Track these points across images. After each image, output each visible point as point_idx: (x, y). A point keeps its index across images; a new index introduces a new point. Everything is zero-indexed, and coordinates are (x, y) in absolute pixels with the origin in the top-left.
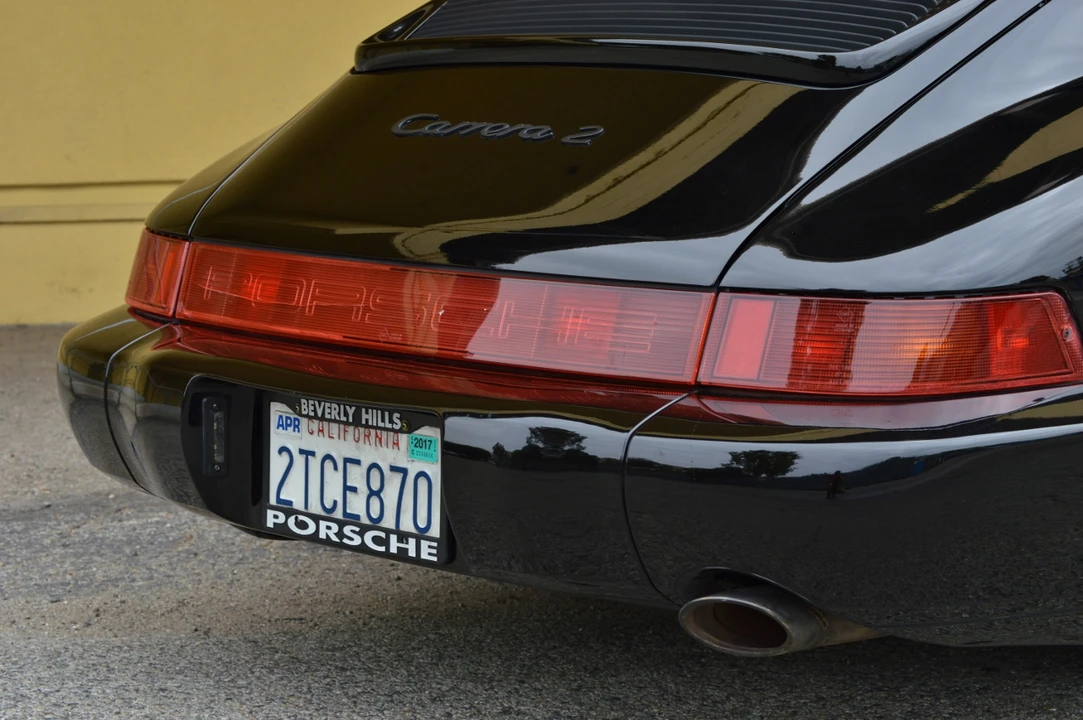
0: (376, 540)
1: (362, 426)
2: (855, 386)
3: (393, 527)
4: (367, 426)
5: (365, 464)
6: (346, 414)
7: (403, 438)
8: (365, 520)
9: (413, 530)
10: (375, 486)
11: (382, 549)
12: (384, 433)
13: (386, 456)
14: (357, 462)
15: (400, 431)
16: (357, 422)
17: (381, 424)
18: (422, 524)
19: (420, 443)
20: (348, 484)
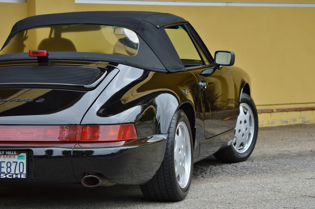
0: (9, 176)
1: (6, 155)
2: (100, 140)
3: (14, 173)
4: (7, 155)
5: (6, 162)
6: (2, 153)
7: (16, 156)
8: (6, 173)
9: (19, 173)
10: (9, 165)
11: (11, 177)
12: (11, 156)
13: (12, 160)
14: (4, 162)
15: (16, 155)
16: (5, 154)
17: (11, 154)
18: (21, 171)
19: (20, 157)
20: (2, 166)
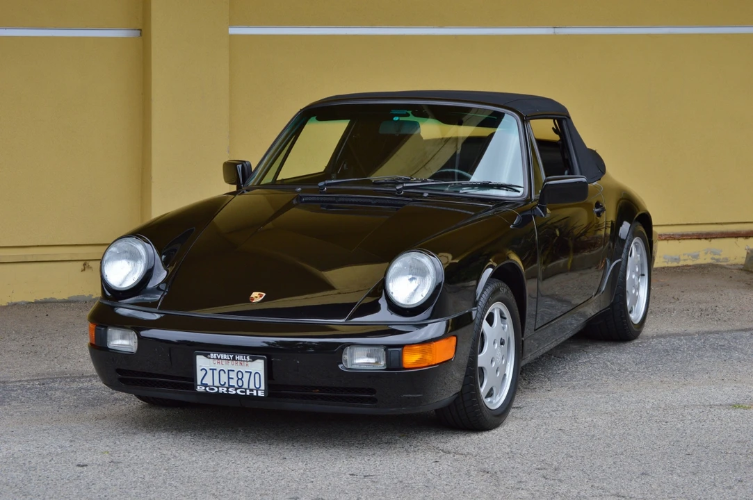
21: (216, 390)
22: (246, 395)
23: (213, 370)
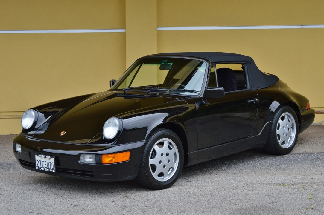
21: (41, 169)
22: (50, 171)
23: (40, 161)
